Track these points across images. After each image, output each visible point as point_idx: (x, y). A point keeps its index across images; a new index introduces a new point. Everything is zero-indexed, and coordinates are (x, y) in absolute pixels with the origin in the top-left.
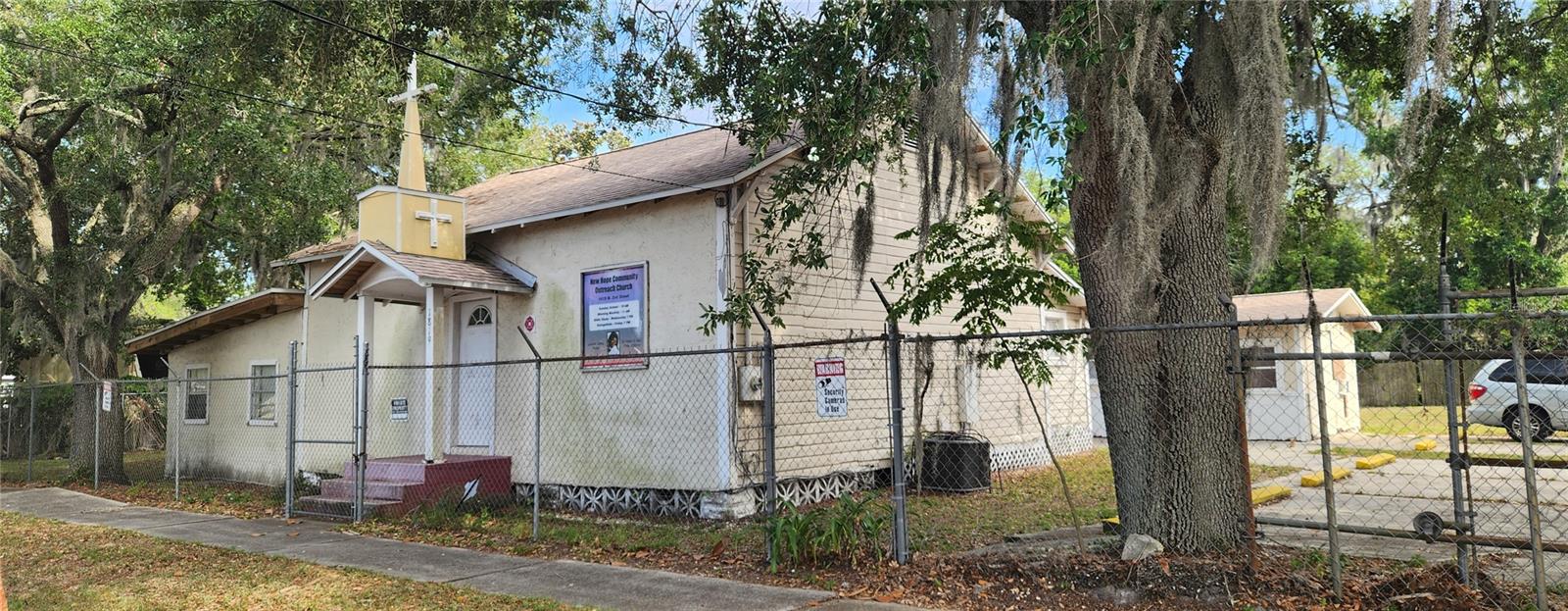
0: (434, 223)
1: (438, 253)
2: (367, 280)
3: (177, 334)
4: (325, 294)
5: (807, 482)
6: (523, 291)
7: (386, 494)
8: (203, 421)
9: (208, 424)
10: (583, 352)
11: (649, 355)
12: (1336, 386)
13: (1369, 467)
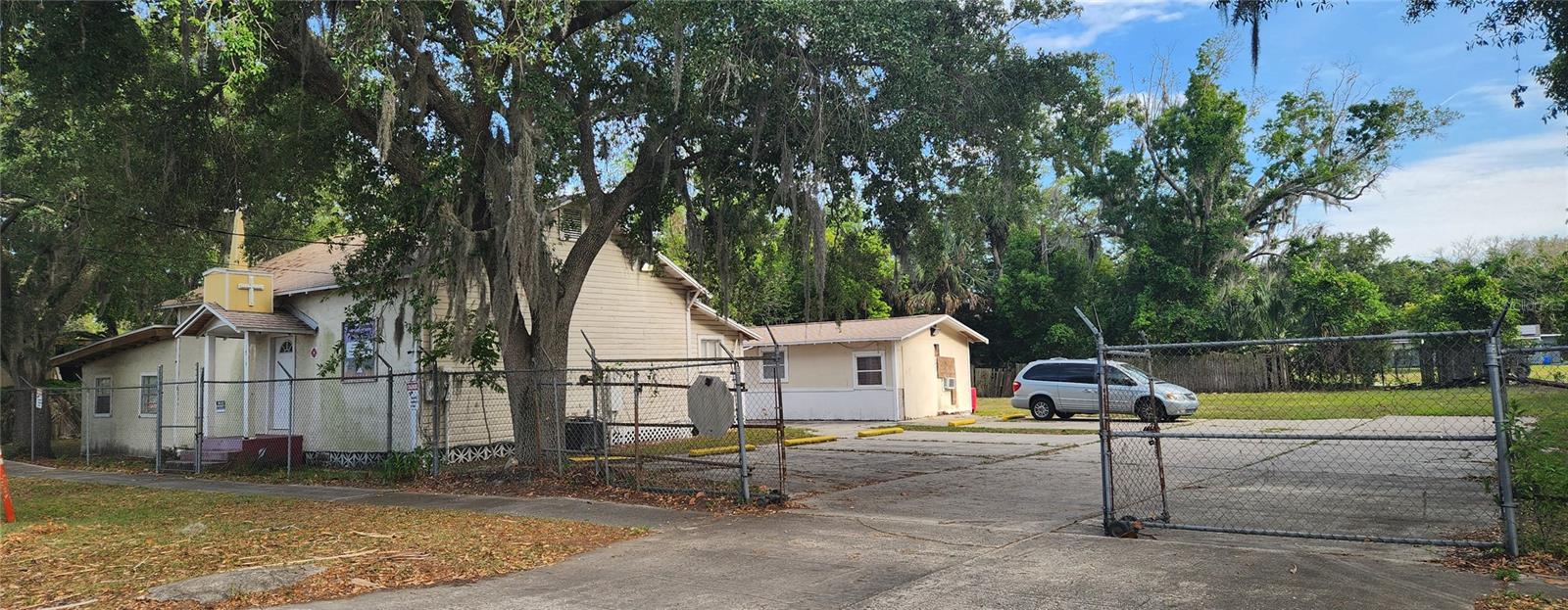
0: (251, 291)
1: (254, 310)
2: (210, 325)
4: (183, 334)
5: (478, 447)
6: (309, 332)
7: (219, 458)
8: (107, 415)
9: (111, 416)
11: (378, 377)
12: (940, 383)
13: (865, 436)
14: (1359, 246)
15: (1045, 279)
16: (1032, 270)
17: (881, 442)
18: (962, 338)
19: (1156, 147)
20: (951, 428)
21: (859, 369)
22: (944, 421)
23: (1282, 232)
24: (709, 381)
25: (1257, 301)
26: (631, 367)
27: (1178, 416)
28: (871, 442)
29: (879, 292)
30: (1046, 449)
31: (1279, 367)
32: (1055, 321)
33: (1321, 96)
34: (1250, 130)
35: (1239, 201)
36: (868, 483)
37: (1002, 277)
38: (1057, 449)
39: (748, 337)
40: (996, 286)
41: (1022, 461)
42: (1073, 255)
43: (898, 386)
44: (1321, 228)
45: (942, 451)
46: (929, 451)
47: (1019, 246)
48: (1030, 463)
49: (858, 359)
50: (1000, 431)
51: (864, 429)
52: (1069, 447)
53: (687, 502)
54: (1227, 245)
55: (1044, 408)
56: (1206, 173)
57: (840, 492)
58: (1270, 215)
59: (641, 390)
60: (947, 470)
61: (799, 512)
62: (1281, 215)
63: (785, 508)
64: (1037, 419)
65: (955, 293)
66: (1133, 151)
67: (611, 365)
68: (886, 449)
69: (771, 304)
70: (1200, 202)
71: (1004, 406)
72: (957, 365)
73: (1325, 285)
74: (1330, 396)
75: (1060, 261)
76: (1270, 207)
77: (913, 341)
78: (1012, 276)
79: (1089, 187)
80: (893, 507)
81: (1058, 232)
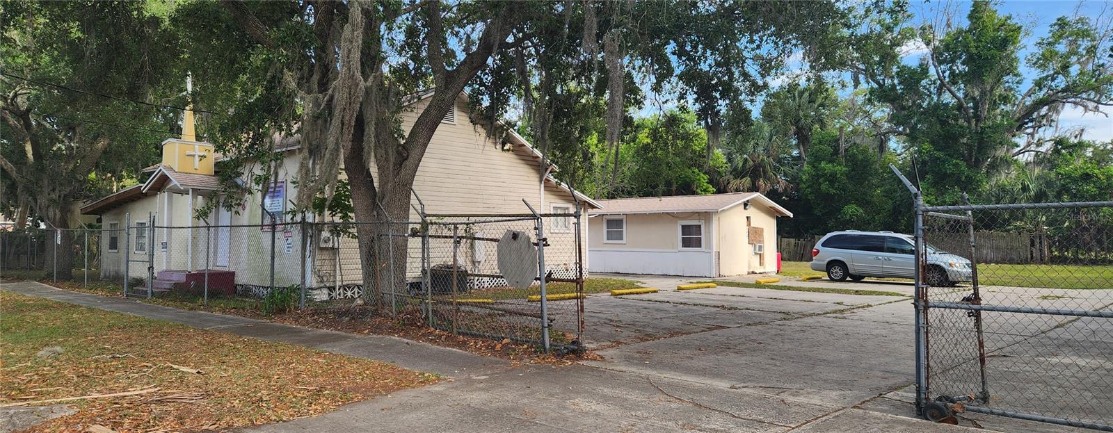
0: (197, 157)
1: (198, 172)
2: (166, 185)
3: (102, 205)
4: (149, 190)
7: (168, 286)
8: (116, 251)
9: (118, 252)
10: (262, 222)
12: (751, 248)
13: (683, 289)
14: (1102, 151)
15: (840, 169)
16: (831, 161)
17: (696, 295)
18: (770, 212)
19: (940, 63)
20: (758, 285)
21: (683, 235)
22: (752, 279)
23: (1047, 134)
24: (515, 236)
25: (1025, 189)
26: (452, 222)
27: (959, 282)
28: (687, 295)
29: (706, 177)
30: (841, 307)
31: (1041, 243)
32: (847, 202)
33: (1087, 21)
34: (1025, 47)
35: (1008, 108)
36: (672, 336)
37: (806, 167)
38: (852, 308)
39: (593, 207)
40: (800, 174)
41: (820, 319)
42: (865, 152)
43: (715, 249)
44: (1082, 130)
45: (746, 307)
46: (735, 305)
47: (820, 143)
48: (827, 321)
49: (682, 226)
50: (800, 289)
51: (683, 283)
52: (864, 307)
53: (494, 348)
54: (1000, 143)
55: (840, 272)
56: (983, 82)
57: (642, 344)
58: (1035, 119)
59: (459, 242)
60: (749, 325)
61: (593, 364)
62: (1045, 120)
63: (581, 358)
64: (832, 280)
65: (767, 179)
66: (921, 65)
67: (434, 219)
68: (698, 302)
69: (622, 185)
70: (976, 108)
71: (805, 268)
72: (766, 235)
73: (1086, 177)
74: (1086, 268)
75: (854, 155)
76: (1036, 113)
77: (728, 213)
78: (814, 166)
79: (882, 95)
80: (687, 363)
81: (854, 132)
